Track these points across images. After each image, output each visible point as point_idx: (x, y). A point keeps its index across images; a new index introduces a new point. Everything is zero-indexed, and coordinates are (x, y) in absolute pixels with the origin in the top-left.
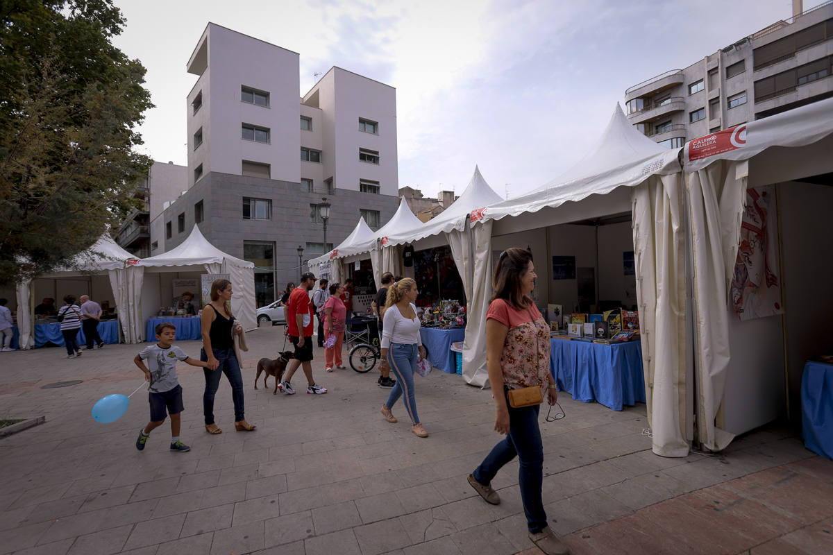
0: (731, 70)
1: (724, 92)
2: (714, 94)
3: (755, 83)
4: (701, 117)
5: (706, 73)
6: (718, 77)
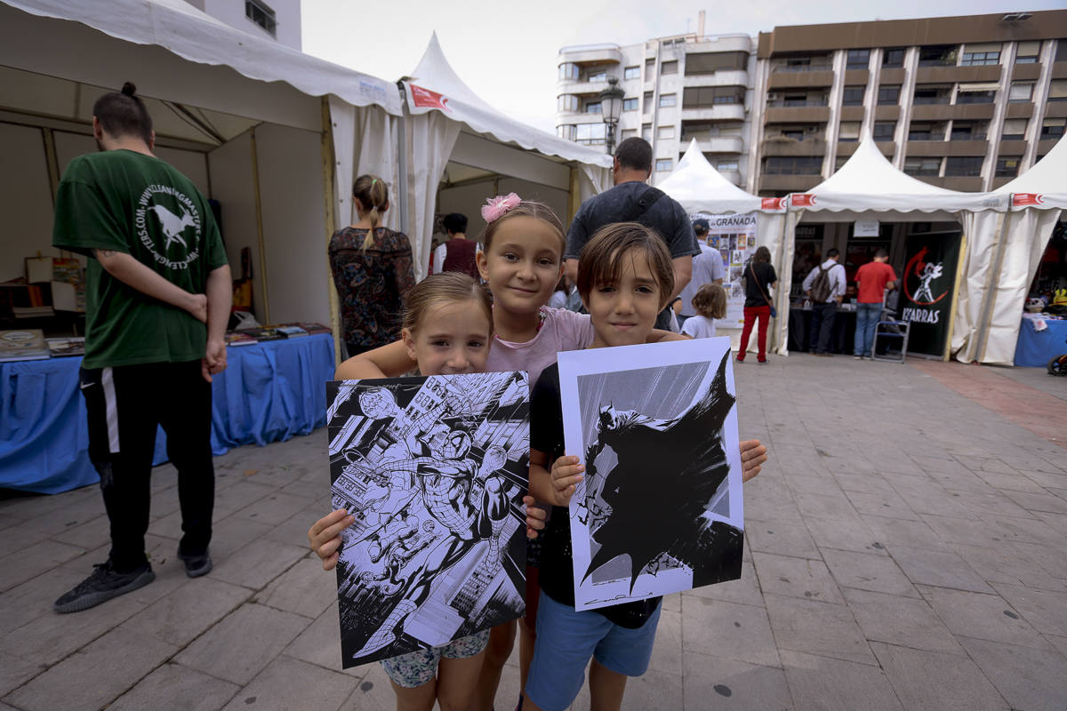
0: (666, 67)
1: (658, 87)
2: (650, 87)
3: (685, 88)
4: (634, 107)
5: (644, 62)
6: (655, 69)
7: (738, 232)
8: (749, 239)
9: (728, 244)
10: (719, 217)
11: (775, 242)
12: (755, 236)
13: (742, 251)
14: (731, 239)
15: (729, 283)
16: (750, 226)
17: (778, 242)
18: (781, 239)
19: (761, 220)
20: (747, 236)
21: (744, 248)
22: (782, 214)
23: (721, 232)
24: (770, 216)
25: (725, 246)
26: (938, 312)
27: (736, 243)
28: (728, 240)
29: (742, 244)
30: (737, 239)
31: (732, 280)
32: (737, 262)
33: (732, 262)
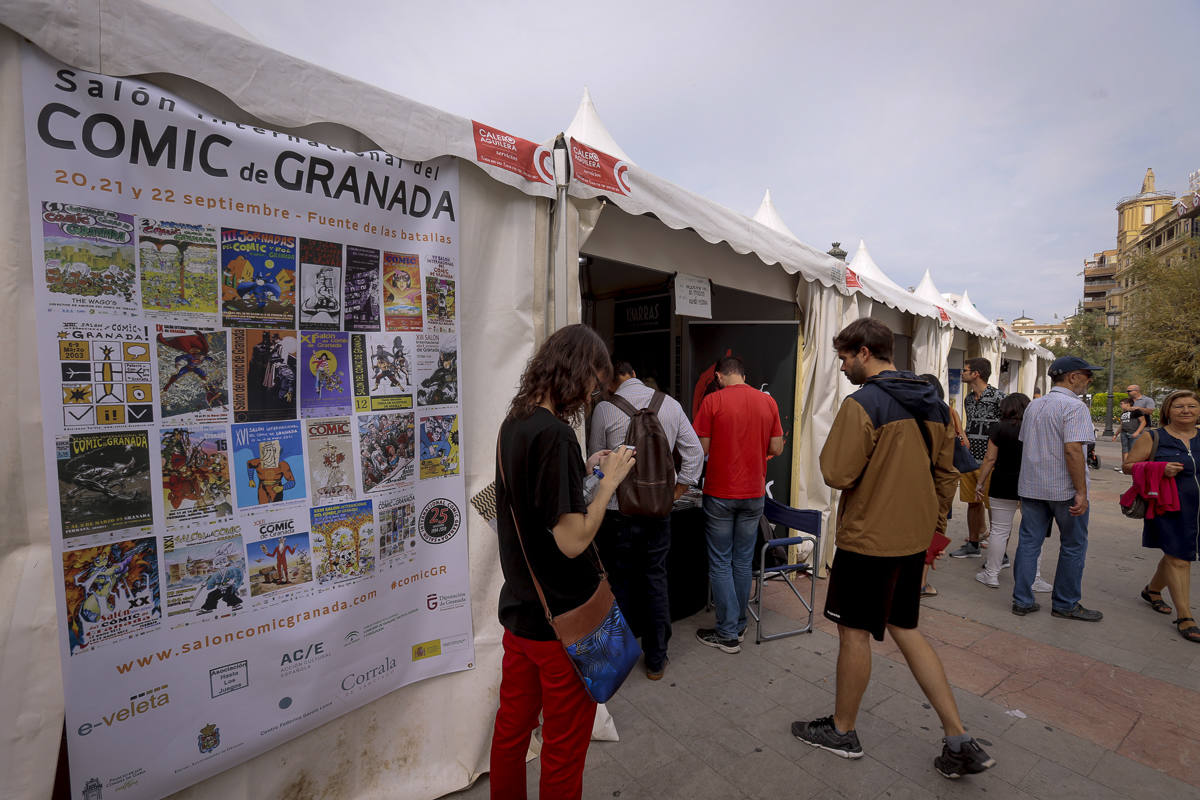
7: (385, 246)
8: (430, 281)
9: (338, 295)
10: (283, 142)
11: (522, 308)
12: (454, 273)
13: (409, 339)
14: (351, 277)
15: (361, 496)
16: (432, 225)
17: (536, 309)
18: (541, 296)
19: (472, 208)
20: (425, 269)
21: (415, 323)
22: (541, 201)
23: (300, 228)
24: (506, 195)
25: (324, 304)
26: (772, 483)
27: (378, 297)
28: (338, 274)
29: (402, 304)
30: (381, 280)
31: (373, 478)
32: (385, 387)
33: (363, 388)
